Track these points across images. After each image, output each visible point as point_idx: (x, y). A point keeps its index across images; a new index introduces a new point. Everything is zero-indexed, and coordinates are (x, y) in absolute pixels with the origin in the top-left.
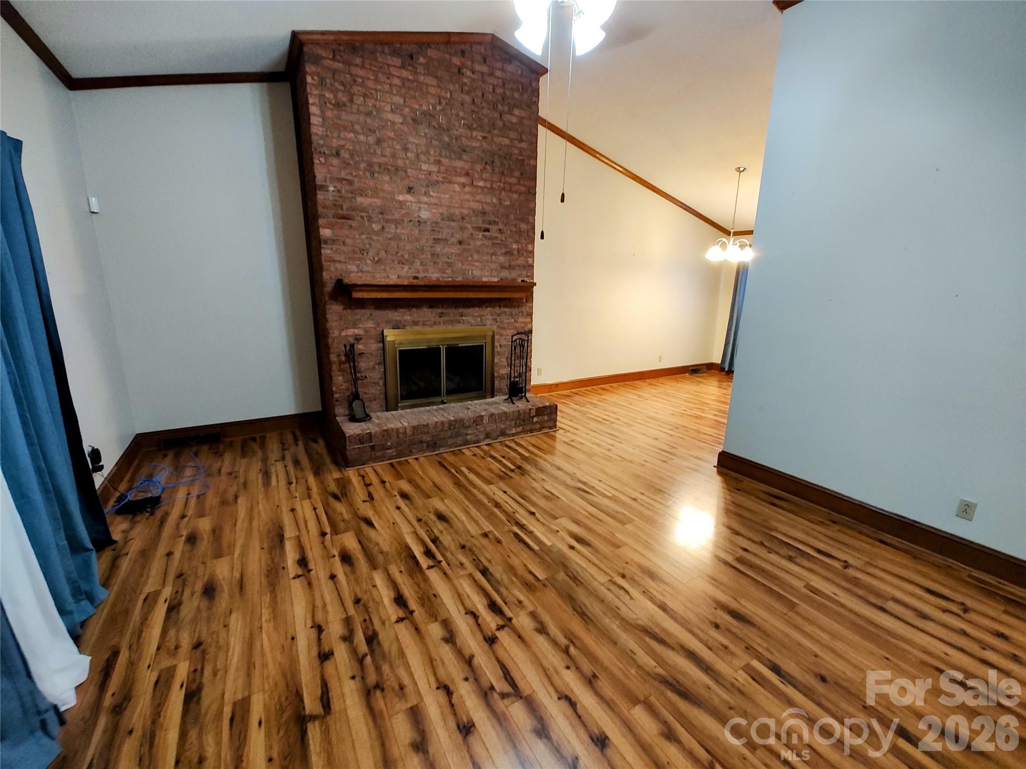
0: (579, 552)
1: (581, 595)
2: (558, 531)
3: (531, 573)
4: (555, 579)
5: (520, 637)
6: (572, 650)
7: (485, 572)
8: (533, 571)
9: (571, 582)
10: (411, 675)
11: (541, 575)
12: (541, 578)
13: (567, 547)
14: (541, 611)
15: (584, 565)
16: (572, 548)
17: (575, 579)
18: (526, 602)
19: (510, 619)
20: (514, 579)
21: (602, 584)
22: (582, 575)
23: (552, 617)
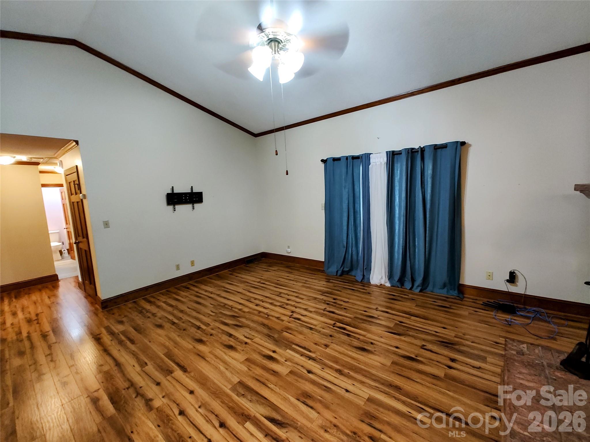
0: (270, 350)
1: (266, 331)
2: (286, 361)
3: (290, 334)
4: (278, 334)
5: (284, 315)
6: (266, 316)
7: (311, 329)
8: (290, 335)
9: (271, 334)
10: (311, 303)
11: (285, 333)
12: (285, 332)
13: (277, 351)
14: (280, 322)
15: (266, 344)
16: (274, 352)
17: (269, 336)
18: (287, 323)
19: (290, 318)
20: (296, 329)
21: (257, 337)
22: (266, 339)
23: (275, 322)
